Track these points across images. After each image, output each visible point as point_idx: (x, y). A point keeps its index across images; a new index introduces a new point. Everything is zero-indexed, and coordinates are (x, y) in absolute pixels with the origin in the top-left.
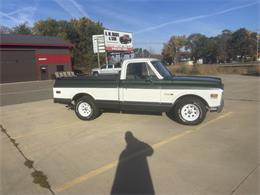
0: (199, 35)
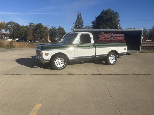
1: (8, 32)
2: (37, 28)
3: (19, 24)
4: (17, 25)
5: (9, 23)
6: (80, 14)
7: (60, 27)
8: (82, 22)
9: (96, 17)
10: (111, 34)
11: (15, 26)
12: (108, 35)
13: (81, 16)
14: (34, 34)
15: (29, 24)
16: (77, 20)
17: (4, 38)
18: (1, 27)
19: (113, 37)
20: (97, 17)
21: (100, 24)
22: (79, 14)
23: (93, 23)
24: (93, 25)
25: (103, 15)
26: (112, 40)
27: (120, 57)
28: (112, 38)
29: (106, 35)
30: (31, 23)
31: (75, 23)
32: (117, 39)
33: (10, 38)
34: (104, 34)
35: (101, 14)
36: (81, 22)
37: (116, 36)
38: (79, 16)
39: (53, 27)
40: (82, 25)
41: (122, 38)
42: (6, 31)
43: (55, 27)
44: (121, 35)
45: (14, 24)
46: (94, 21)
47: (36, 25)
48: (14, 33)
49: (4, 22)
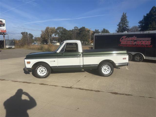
0: (62, 28)
1: (57, 36)
2: (81, 32)
3: (66, 29)
4: (65, 30)
5: (59, 28)
6: (125, 14)
7: (104, 29)
8: (127, 22)
9: (144, 16)
10: (135, 38)
11: (63, 30)
12: (130, 39)
13: (126, 16)
14: (78, 37)
15: (74, 28)
16: (121, 21)
17: (53, 41)
18: (52, 32)
19: (136, 41)
20: (146, 15)
21: (149, 23)
22: (123, 14)
23: (140, 22)
24: (141, 25)
25: (153, 13)
26: (135, 44)
27: (120, 68)
28: (135, 43)
29: (128, 39)
30: (76, 27)
31: (119, 24)
32: (141, 44)
33: (59, 42)
34: (126, 38)
35: (150, 11)
36: (125, 23)
37: (140, 41)
38: (123, 16)
39: (96, 30)
40: (126, 25)
41: (148, 42)
42: (55, 35)
43: (98, 30)
44: (147, 38)
45: (62, 29)
46: (142, 21)
47: (80, 29)
48: (61, 37)
49: (54, 28)
